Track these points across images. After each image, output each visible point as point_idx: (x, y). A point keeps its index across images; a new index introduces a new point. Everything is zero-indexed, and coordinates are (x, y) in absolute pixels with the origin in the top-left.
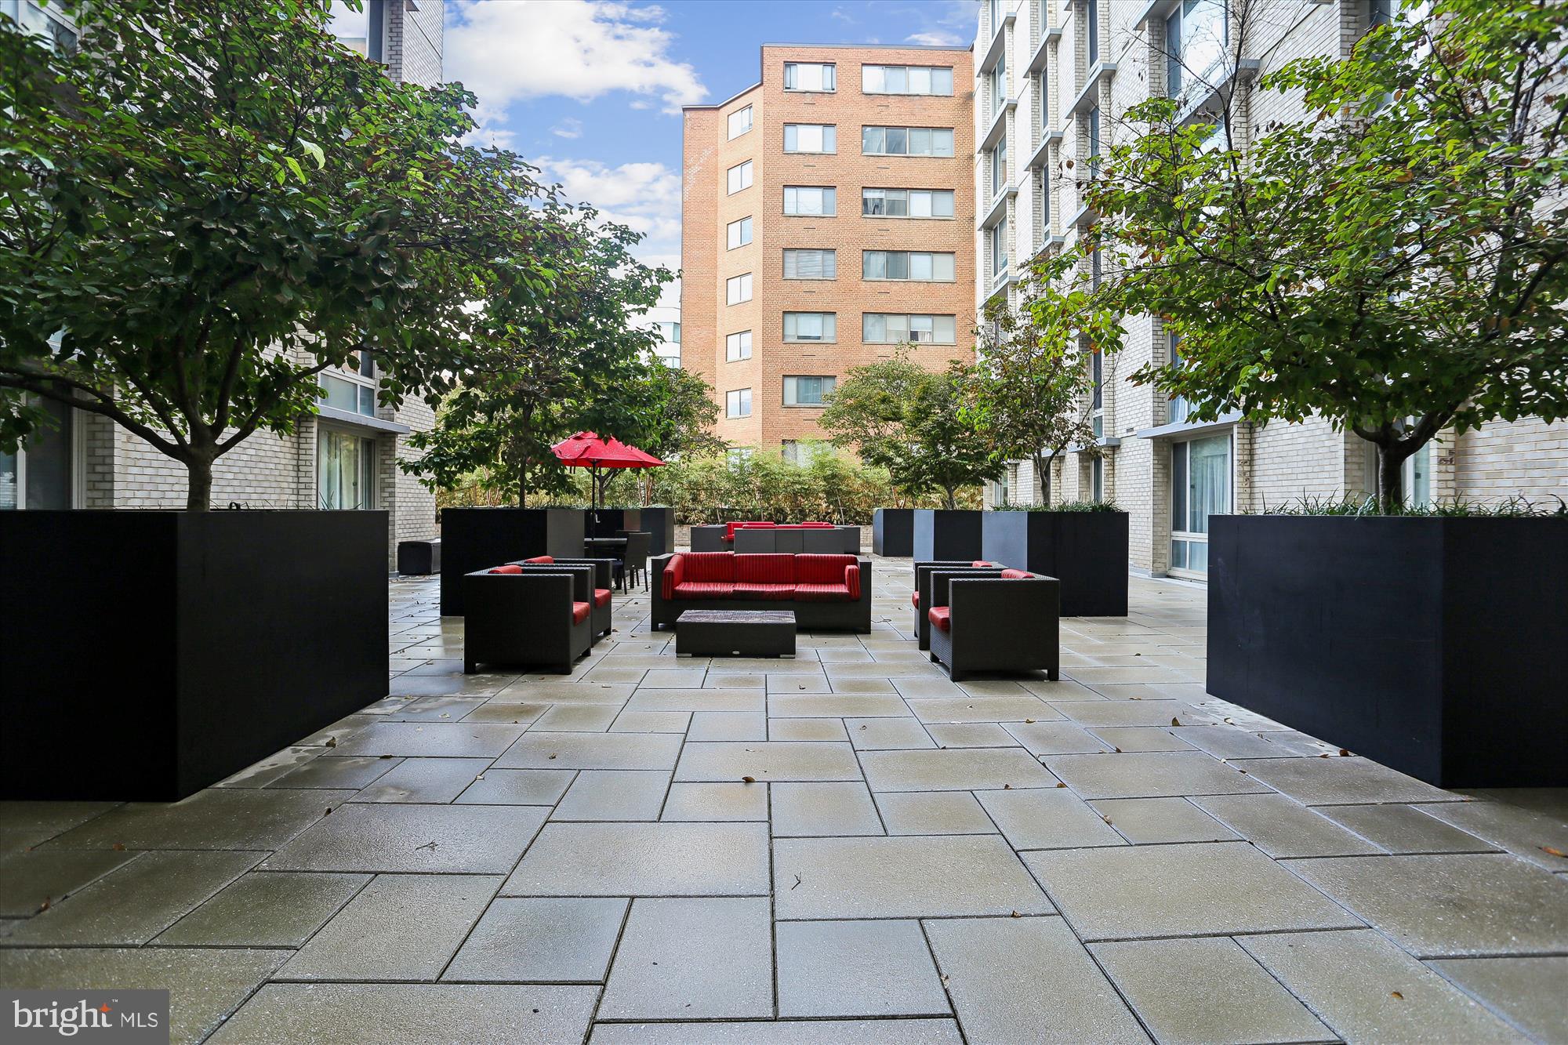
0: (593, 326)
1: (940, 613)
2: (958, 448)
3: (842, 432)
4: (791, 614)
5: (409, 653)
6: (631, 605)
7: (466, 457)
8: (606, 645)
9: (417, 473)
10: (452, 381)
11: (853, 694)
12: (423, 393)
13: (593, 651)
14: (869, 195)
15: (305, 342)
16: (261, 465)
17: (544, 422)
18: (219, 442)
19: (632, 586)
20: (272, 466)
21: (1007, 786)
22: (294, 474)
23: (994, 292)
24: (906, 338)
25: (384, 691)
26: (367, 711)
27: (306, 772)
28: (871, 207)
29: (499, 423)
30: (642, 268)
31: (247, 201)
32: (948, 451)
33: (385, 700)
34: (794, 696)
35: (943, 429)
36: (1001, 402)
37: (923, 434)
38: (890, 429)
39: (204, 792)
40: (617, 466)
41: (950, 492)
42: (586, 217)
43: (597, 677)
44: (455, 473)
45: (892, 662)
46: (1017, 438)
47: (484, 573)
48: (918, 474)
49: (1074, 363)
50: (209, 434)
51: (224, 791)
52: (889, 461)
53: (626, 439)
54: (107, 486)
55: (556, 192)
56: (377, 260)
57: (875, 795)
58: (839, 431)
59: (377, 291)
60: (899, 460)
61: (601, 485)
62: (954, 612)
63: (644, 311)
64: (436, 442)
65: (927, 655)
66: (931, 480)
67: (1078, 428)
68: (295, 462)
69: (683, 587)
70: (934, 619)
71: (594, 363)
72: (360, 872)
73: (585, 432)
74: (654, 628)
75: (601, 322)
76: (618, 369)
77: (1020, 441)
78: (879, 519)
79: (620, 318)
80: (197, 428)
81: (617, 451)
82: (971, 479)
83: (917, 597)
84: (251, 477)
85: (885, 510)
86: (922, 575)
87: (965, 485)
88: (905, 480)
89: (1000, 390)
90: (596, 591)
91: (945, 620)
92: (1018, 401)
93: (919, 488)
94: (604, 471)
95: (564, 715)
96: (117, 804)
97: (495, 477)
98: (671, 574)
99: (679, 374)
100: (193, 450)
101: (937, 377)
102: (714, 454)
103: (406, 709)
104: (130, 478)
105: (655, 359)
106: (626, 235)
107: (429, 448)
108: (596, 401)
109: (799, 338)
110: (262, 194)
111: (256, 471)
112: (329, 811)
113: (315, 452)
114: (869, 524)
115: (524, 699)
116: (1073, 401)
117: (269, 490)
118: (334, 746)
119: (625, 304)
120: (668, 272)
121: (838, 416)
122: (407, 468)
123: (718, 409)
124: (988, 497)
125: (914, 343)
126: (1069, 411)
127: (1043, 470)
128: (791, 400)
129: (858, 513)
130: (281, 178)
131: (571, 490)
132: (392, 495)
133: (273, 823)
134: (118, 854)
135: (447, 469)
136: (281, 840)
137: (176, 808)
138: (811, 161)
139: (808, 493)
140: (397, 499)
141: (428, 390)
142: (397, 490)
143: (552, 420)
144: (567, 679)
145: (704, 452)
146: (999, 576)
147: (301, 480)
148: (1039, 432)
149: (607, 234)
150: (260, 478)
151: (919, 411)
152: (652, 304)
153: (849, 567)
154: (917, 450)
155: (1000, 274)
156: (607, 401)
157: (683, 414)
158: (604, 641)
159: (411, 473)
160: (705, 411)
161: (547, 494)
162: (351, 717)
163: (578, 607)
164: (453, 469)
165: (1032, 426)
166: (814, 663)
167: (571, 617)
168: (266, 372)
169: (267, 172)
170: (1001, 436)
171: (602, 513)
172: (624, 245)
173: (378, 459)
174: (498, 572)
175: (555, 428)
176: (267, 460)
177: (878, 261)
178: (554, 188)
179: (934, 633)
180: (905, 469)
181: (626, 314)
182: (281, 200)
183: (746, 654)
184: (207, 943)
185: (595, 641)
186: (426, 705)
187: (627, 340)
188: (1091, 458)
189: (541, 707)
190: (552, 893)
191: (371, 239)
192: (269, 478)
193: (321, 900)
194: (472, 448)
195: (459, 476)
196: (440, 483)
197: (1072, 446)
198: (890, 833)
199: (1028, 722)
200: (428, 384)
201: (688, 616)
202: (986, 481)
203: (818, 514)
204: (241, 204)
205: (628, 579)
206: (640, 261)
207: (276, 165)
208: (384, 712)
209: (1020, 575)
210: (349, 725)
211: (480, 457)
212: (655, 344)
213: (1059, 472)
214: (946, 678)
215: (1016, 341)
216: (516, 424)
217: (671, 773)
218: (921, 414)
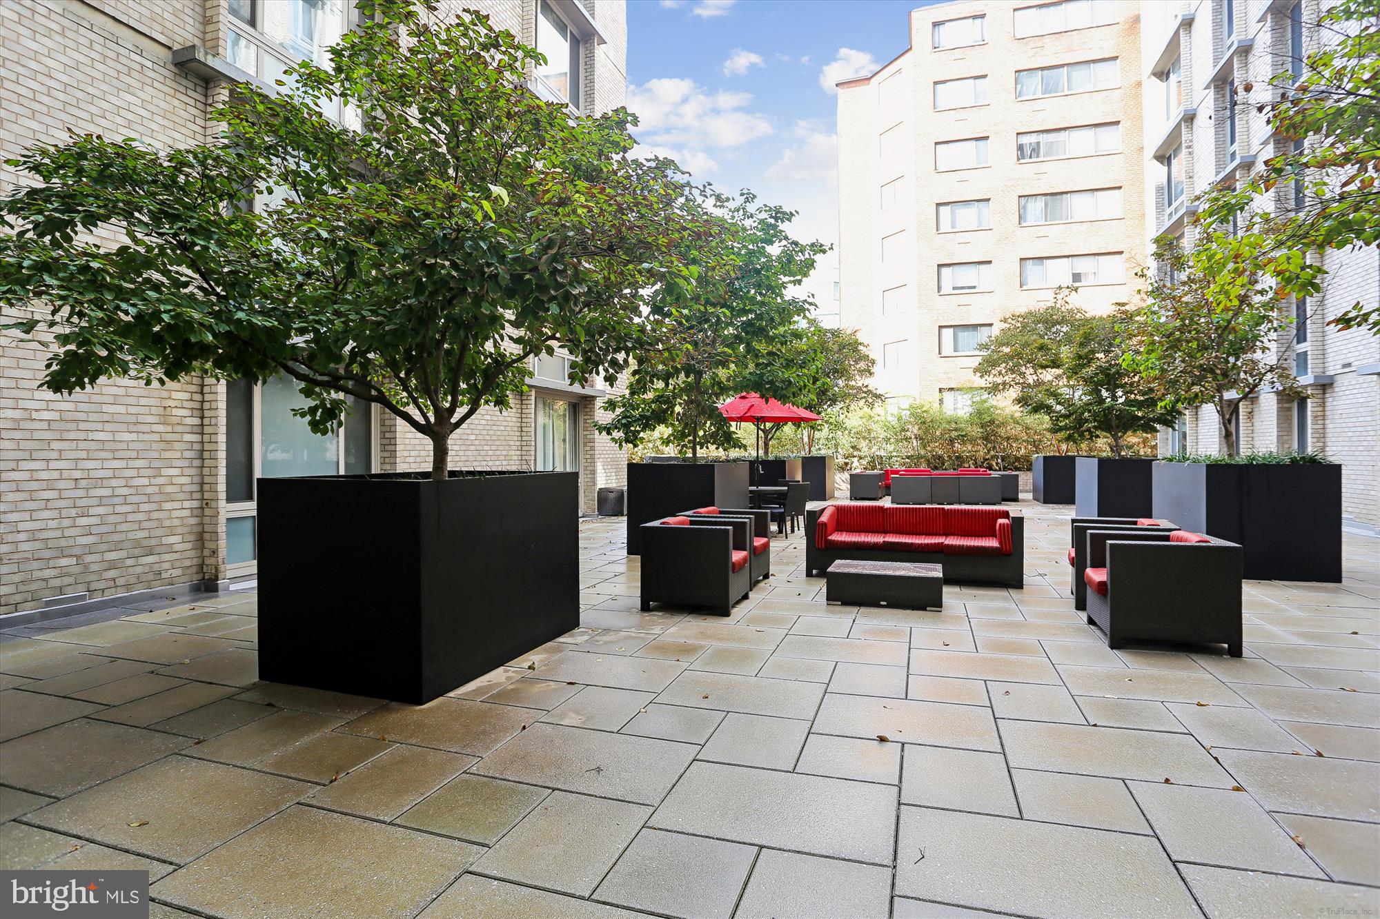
0: (753, 298)
1: (1098, 575)
2: (1126, 393)
3: (999, 380)
4: (939, 567)
5: (599, 589)
6: (790, 550)
7: (648, 419)
8: (764, 589)
9: (609, 433)
10: (626, 361)
11: (998, 655)
12: (602, 373)
13: (751, 595)
14: (1025, 140)
15: (511, 338)
16: (495, 428)
17: (713, 386)
18: (453, 420)
19: (793, 531)
20: (503, 428)
21: (1167, 781)
22: (519, 434)
23: (1167, 224)
24: (1068, 281)
25: (575, 623)
26: (561, 639)
27: (512, 690)
28: (1028, 151)
29: (674, 388)
30: (796, 243)
31: (457, 238)
32: (1114, 398)
33: (576, 631)
34: (938, 653)
35: (1108, 375)
36: (1175, 346)
37: (1087, 381)
38: (1048, 375)
39: (441, 699)
40: (779, 422)
41: (1116, 438)
42: (747, 201)
43: (753, 621)
44: (639, 432)
45: (1045, 622)
46: (1193, 384)
47: (656, 523)
48: (1081, 422)
49: (1266, 298)
50: (446, 415)
51: (454, 700)
52: (1049, 410)
53: (783, 399)
54: (392, 448)
55: (707, 190)
56: (554, 272)
57: (1013, 771)
58: (995, 379)
59: (554, 298)
60: (1059, 408)
61: (766, 438)
62: (1112, 574)
63: (799, 282)
64: (624, 406)
65: (1083, 616)
66: (1095, 427)
67: (1271, 370)
68: (519, 424)
69: (836, 537)
70: (1091, 582)
71: (754, 330)
72: (541, 786)
73: (748, 393)
74: (809, 574)
75: (761, 294)
76: (776, 336)
77: (1196, 389)
78: (1039, 466)
79: (776, 289)
80: (438, 411)
81: (775, 409)
82: (1142, 425)
83: (1073, 555)
84: (488, 438)
85: (1044, 457)
86: (1079, 532)
87: (1135, 431)
88: (1065, 428)
89: (1171, 334)
90: (755, 539)
91: (1102, 584)
92: (1194, 345)
93: (1082, 435)
94: (769, 425)
95: (721, 656)
96: (385, 702)
97: (673, 435)
98: (824, 524)
99: (835, 333)
100: (436, 428)
101: (1101, 318)
102: (871, 406)
103: (592, 641)
104: (407, 441)
105: (812, 322)
106: (780, 215)
107: (619, 411)
108: (757, 365)
109: (954, 288)
110: (467, 231)
111: (491, 433)
112: (524, 728)
113: (533, 416)
114: (1029, 469)
115: (687, 637)
116: (1265, 340)
117: (500, 448)
118: (534, 669)
119: (782, 276)
120: (821, 246)
121: (994, 364)
122: (601, 429)
123: (873, 362)
124: (1164, 443)
125: (1076, 284)
126: (1259, 352)
127: (1229, 414)
128: (948, 349)
129: (1017, 459)
130: (479, 217)
131: (738, 444)
132: (593, 448)
133: (484, 733)
134: (380, 743)
135: (632, 428)
136: (488, 748)
137: (420, 710)
138: (963, 114)
139: (964, 438)
140: (597, 452)
141: (606, 370)
142: (596, 444)
143: (719, 383)
144: (726, 620)
145: (862, 402)
146: (1167, 538)
147: (524, 439)
148: (1220, 378)
149: (763, 215)
150: (495, 438)
151: (1080, 357)
152: (806, 275)
153: (1001, 521)
154: (1080, 395)
155: (1175, 205)
156: (767, 365)
157: (840, 372)
158: (762, 585)
159: (604, 433)
160: (862, 365)
161: (717, 448)
162: (549, 644)
163: (737, 556)
164: (638, 428)
165: (1212, 371)
166: (961, 617)
167: (730, 565)
168: (489, 360)
169: (468, 214)
170: (1174, 382)
171: (766, 463)
172: (779, 223)
173: (582, 418)
174: (668, 523)
175: (723, 390)
176: (499, 423)
177: (1036, 207)
178: (704, 186)
179: (1091, 596)
180: (1066, 417)
181: (784, 286)
182: (482, 235)
183: (894, 604)
184: (429, 829)
185: (753, 584)
186: (606, 638)
187: (784, 309)
188: (1293, 400)
189: (701, 647)
190: (691, 831)
191: (545, 257)
192: (501, 438)
193: (510, 806)
194: (653, 410)
195: (642, 434)
196: (627, 441)
197: (1264, 387)
198: (1025, 816)
199: (1199, 705)
200: (606, 365)
201: (840, 566)
202: (1158, 426)
203: (975, 460)
204: (453, 240)
205: (789, 524)
206: (793, 236)
207: (475, 208)
208: (574, 642)
209: (1193, 538)
210: (547, 651)
211: (660, 417)
212: (808, 310)
213: (1250, 415)
214: (1103, 644)
215: (1191, 280)
216: (688, 389)
217: (810, 723)
218: (1083, 359)
